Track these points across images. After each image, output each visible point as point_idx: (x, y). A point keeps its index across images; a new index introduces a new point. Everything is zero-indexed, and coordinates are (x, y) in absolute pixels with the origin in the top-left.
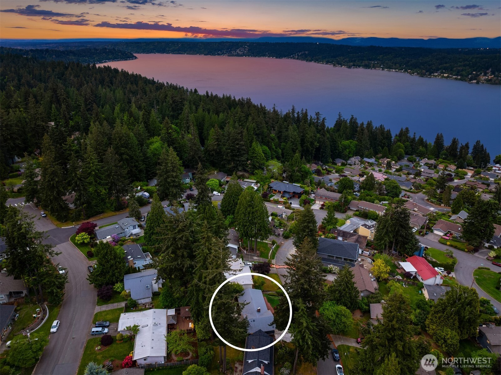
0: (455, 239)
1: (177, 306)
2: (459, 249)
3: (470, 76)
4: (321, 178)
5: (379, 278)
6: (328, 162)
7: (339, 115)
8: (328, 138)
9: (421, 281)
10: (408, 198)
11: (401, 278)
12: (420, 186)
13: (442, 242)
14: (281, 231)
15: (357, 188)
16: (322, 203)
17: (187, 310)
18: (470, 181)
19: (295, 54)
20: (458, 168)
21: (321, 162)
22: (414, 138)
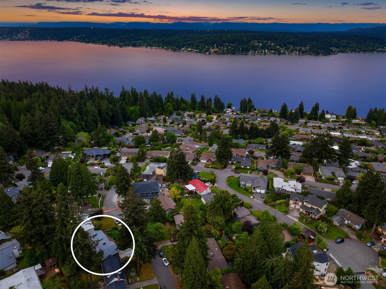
0: (213, 163)
1: (41, 261)
2: (216, 168)
3: (204, 49)
4: (120, 138)
5: (175, 199)
6: (122, 125)
7: (123, 88)
8: (118, 107)
9: (199, 194)
10: (182, 141)
11: (188, 195)
12: (187, 132)
13: (207, 166)
14: (103, 185)
15: (147, 141)
16: (126, 158)
17: (50, 261)
18: (216, 123)
19: (74, 37)
20: (207, 115)
21: (117, 126)
22: (178, 99)
